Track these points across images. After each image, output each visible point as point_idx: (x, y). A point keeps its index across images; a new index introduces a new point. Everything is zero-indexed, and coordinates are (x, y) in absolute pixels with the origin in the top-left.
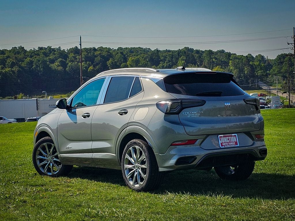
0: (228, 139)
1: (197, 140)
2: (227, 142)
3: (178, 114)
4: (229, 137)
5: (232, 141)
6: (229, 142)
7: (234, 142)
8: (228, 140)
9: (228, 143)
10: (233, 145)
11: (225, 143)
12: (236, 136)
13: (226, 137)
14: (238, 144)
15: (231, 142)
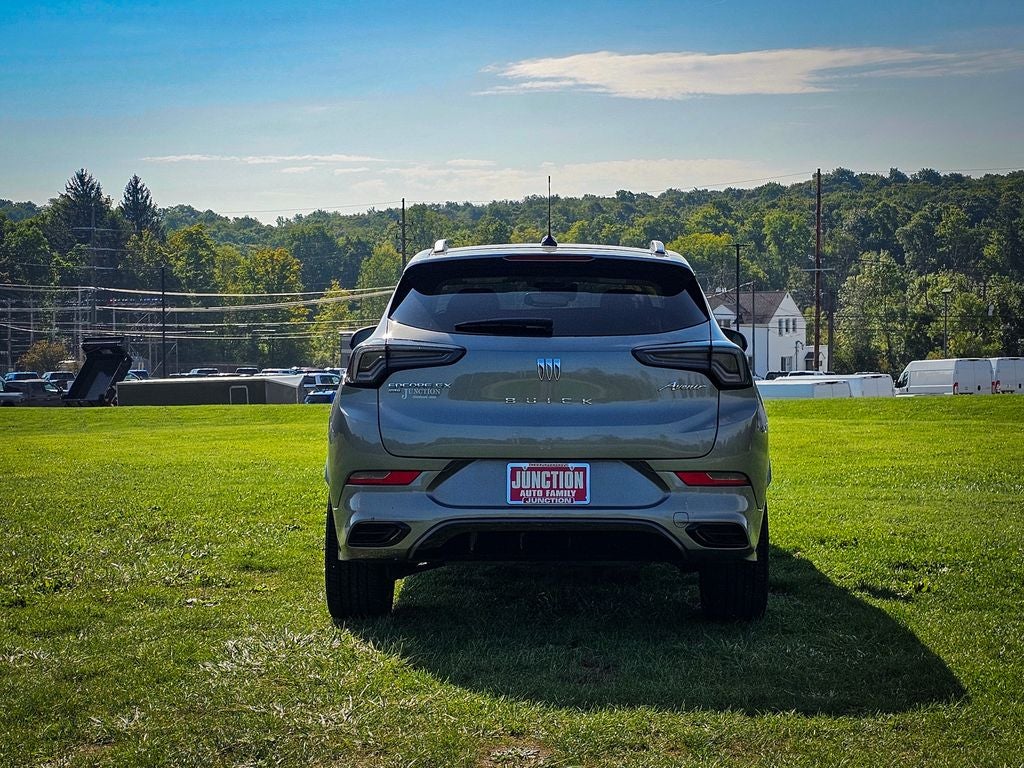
0: (550, 479)
1: (421, 471)
2: (541, 488)
3: (378, 388)
4: (555, 473)
5: (561, 487)
6: (551, 488)
7: (573, 489)
8: (549, 482)
9: (544, 490)
10: (564, 497)
11: (531, 488)
12: (584, 470)
13: (542, 470)
14: (588, 497)
15: (558, 488)
